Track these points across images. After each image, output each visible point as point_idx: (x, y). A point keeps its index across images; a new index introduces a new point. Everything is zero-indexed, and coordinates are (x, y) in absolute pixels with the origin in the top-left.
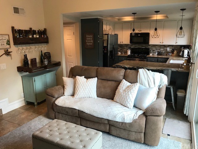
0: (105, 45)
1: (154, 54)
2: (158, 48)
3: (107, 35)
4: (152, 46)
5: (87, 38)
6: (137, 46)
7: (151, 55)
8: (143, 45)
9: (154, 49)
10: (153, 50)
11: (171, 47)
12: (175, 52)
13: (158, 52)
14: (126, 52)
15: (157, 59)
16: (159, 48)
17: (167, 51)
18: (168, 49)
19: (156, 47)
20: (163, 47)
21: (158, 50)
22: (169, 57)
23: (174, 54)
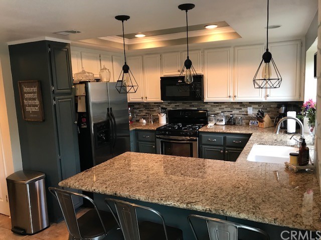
0: (81, 109)
1: (218, 123)
2: (225, 109)
3: (84, 85)
4: (213, 104)
5: (26, 93)
6: (180, 106)
7: (211, 125)
8: (193, 104)
9: (218, 112)
10: (216, 114)
11: (257, 106)
12: (267, 118)
13: (226, 117)
14: (156, 120)
15: (222, 137)
16: (229, 109)
17: (247, 115)
18: (251, 111)
19: (222, 107)
20: (238, 106)
21: (227, 114)
22: (250, 132)
23: (264, 123)
